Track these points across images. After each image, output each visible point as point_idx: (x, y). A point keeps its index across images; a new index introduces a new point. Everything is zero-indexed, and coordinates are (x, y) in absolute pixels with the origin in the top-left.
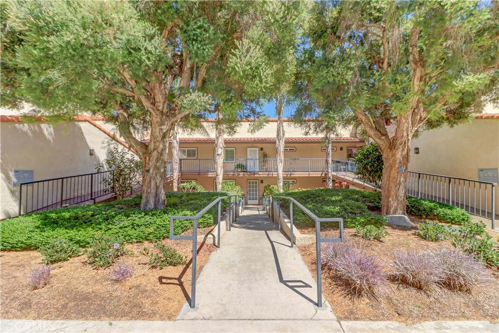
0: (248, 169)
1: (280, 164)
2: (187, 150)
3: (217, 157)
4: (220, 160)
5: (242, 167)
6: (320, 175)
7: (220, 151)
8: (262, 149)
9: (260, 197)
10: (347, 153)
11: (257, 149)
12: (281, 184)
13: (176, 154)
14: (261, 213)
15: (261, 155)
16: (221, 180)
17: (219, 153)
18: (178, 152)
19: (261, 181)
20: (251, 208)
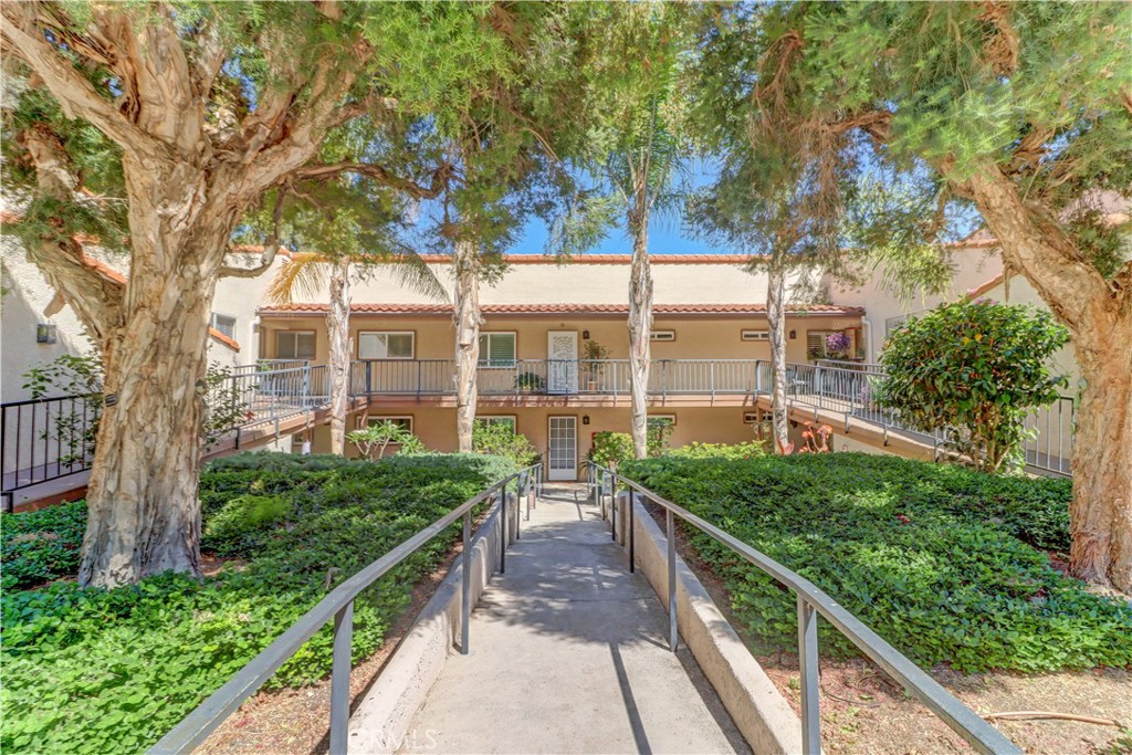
0: (551, 388)
1: (640, 375)
2: (390, 337)
3: (459, 354)
4: (468, 363)
5: (535, 383)
6: (741, 404)
7: (468, 336)
8: (586, 335)
9: (581, 461)
10: (809, 345)
11: (574, 335)
12: (644, 431)
13: (339, 343)
14: (584, 515)
15: (583, 350)
16: (472, 419)
17: (466, 343)
18: (346, 338)
19: (584, 418)
20: (556, 491)
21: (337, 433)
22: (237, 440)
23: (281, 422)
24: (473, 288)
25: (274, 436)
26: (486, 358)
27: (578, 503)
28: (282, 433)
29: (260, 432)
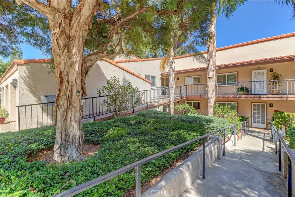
0: (253, 92)
2: (193, 78)
3: (208, 81)
4: (211, 84)
5: (246, 91)
7: (211, 74)
8: (271, 70)
9: (268, 121)
11: (265, 71)
13: (172, 80)
14: (265, 148)
15: (269, 76)
16: (213, 104)
17: (211, 76)
18: (174, 78)
19: (270, 104)
20: (255, 132)
21: (172, 106)
22: (147, 107)
23: (159, 102)
24: (213, 57)
25: (157, 106)
26: (225, 82)
27: (264, 140)
28: (159, 105)
29: (153, 105)
